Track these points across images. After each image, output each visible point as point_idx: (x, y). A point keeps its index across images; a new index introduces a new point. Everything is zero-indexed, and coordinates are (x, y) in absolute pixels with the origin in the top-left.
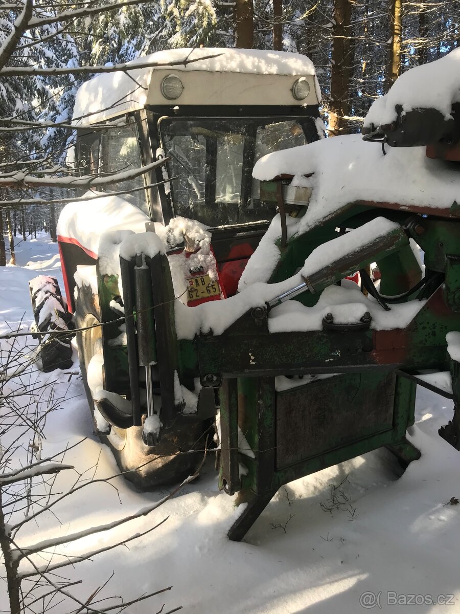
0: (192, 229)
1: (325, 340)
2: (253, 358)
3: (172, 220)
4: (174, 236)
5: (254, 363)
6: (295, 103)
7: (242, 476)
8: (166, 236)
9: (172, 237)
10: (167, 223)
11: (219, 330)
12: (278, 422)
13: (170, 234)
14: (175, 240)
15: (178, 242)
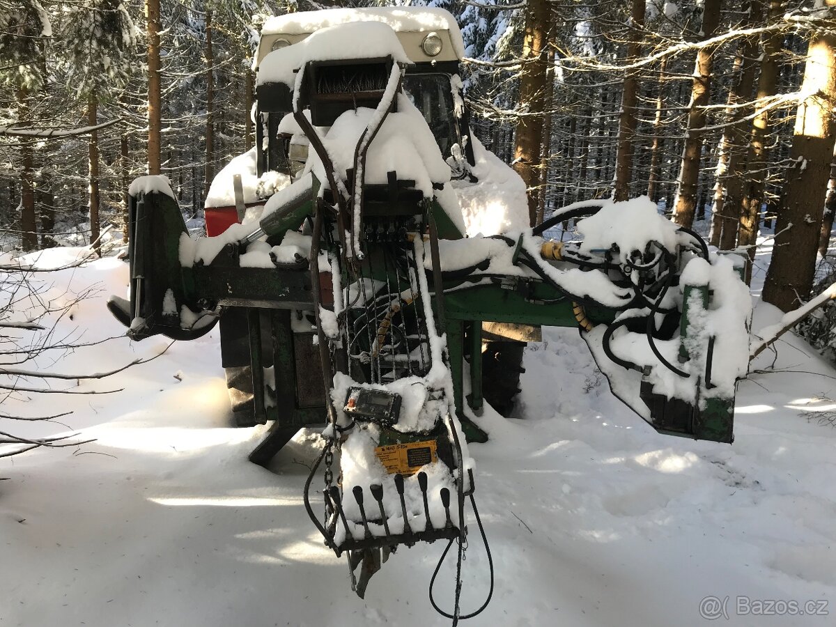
0: (283, 183)
1: (277, 277)
2: (230, 287)
3: (265, 174)
4: (264, 189)
5: (231, 292)
6: (423, 59)
7: (269, 407)
8: (256, 188)
9: (261, 191)
10: (259, 176)
11: (208, 261)
12: (297, 362)
13: (260, 186)
14: (264, 192)
15: (267, 194)
